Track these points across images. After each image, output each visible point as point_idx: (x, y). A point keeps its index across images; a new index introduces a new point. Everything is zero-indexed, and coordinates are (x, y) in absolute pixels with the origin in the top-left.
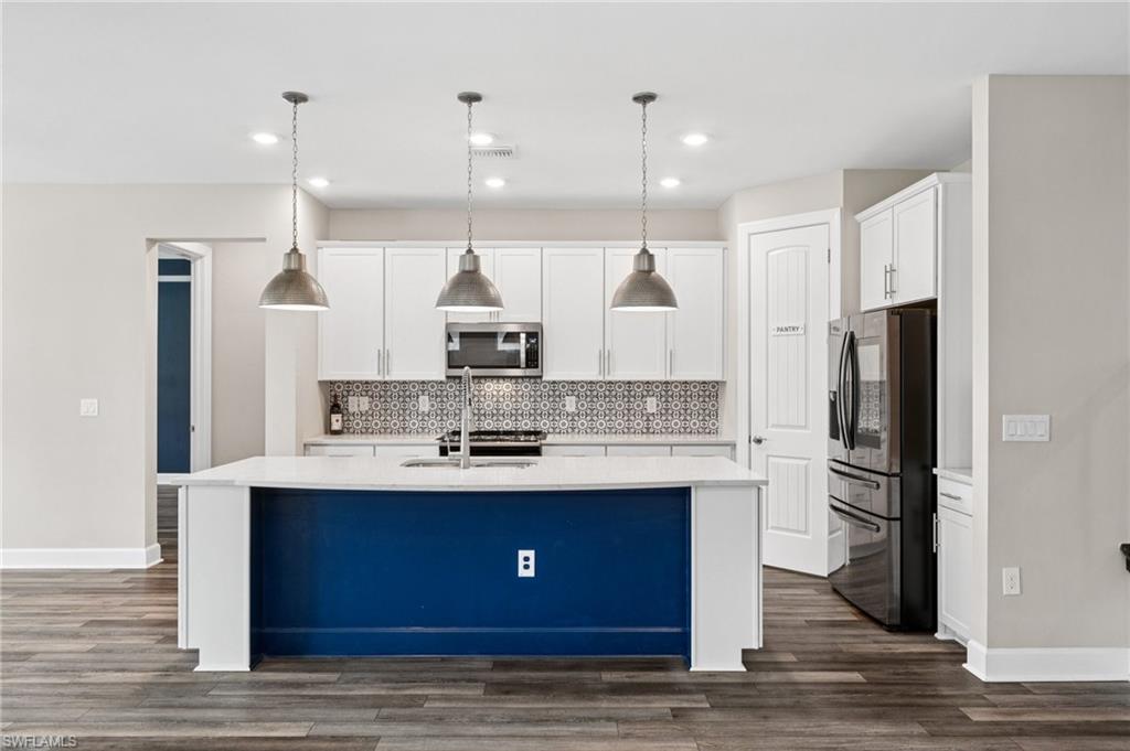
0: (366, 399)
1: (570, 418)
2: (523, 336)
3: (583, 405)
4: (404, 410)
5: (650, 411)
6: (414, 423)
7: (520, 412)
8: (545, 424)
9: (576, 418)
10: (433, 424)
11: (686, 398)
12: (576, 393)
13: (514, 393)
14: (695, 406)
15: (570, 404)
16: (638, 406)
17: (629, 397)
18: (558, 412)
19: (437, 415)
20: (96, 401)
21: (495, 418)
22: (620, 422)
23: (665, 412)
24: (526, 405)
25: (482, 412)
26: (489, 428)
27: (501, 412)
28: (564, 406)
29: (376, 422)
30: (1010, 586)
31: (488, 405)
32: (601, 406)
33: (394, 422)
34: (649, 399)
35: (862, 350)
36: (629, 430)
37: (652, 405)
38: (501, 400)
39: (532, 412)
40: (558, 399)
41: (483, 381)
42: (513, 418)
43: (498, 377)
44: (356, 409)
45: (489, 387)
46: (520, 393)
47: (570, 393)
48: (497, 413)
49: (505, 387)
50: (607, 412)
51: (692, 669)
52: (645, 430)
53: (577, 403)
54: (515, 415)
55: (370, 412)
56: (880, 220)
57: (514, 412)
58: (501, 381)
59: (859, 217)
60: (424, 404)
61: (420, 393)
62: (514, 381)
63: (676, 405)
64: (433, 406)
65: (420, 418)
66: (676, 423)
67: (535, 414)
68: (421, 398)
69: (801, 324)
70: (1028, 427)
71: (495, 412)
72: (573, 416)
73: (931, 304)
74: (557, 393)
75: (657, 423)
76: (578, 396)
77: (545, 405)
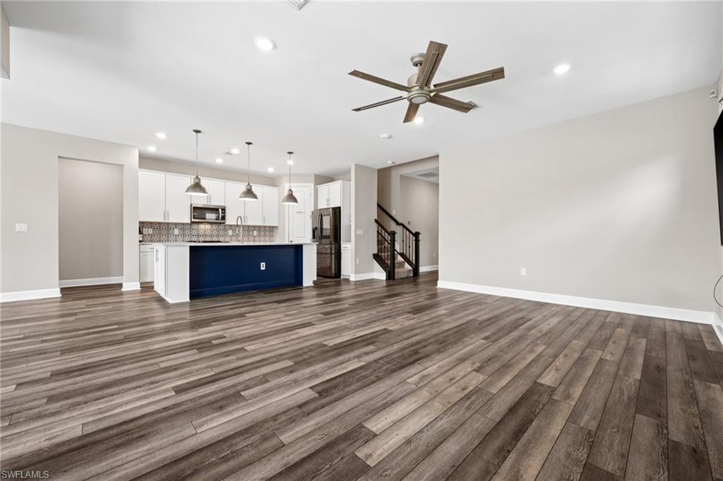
0: (151, 230)
2: (220, 210)
3: (234, 233)
4: (168, 234)
6: (172, 238)
7: (213, 235)
10: (180, 239)
11: (265, 231)
12: (232, 229)
13: (211, 229)
14: (267, 233)
15: (230, 232)
16: (251, 233)
17: (248, 231)
18: (226, 235)
20: (26, 225)
22: (245, 238)
24: (215, 233)
29: (155, 238)
30: (358, 262)
31: (201, 232)
33: (164, 237)
35: (324, 218)
36: (248, 241)
37: (255, 233)
38: (206, 231)
40: (226, 231)
44: (147, 233)
45: (200, 226)
48: (205, 235)
49: (208, 226)
54: (211, 236)
55: (153, 234)
56: (323, 188)
59: (318, 186)
60: (176, 231)
61: (174, 227)
63: (262, 233)
64: (180, 232)
65: (174, 236)
67: (218, 236)
68: (175, 229)
69: (303, 211)
70: (360, 232)
72: (231, 236)
73: (340, 208)
77: (221, 233)
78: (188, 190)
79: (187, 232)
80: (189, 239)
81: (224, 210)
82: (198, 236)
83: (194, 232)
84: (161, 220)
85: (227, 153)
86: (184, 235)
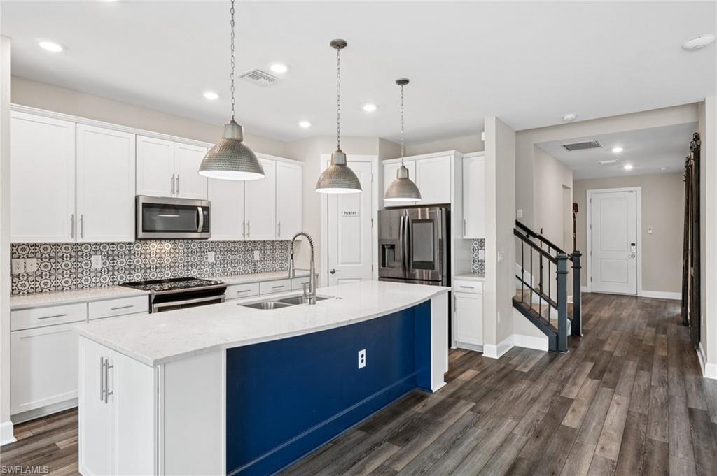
1: (210, 267)
2: (200, 209)
3: (218, 258)
4: (77, 269)
5: (256, 259)
6: (86, 279)
7: (177, 264)
8: (194, 272)
9: (214, 266)
10: (105, 279)
11: (273, 250)
12: (214, 249)
13: (172, 251)
14: (277, 255)
15: (211, 257)
16: (250, 256)
17: (245, 251)
18: (203, 263)
19: (109, 271)
21: (158, 270)
22: (240, 267)
23: (263, 259)
24: (181, 259)
25: (148, 266)
26: (153, 278)
27: (163, 265)
28: (207, 258)
29: (46, 282)
31: (153, 261)
32: (229, 257)
33: (67, 279)
34: (255, 252)
36: (245, 273)
37: (257, 255)
38: (163, 256)
39: (185, 264)
40: (203, 254)
41: (148, 242)
42: (172, 269)
43: (160, 239)
44: (22, 271)
45: (153, 246)
46: (177, 251)
47: (210, 249)
48: (160, 267)
49: (166, 247)
50: (233, 261)
51: (434, 391)
52: (253, 271)
53: (215, 255)
54: (174, 267)
55: (39, 273)
57: (172, 265)
58: (163, 242)
60: (97, 262)
61: (92, 253)
62: (172, 242)
63: (270, 254)
64: (105, 263)
65: (92, 275)
66: (269, 265)
67: (188, 265)
68: (94, 257)
71: (158, 265)
72: (213, 265)
74: (203, 250)
75: (259, 267)
76: (215, 252)
77: (194, 259)
78: (205, 167)
79: (122, 262)
80: (126, 279)
81: (206, 209)
82: (146, 269)
83: (138, 261)
84: (64, 237)
85: (255, 75)
86: (114, 270)
